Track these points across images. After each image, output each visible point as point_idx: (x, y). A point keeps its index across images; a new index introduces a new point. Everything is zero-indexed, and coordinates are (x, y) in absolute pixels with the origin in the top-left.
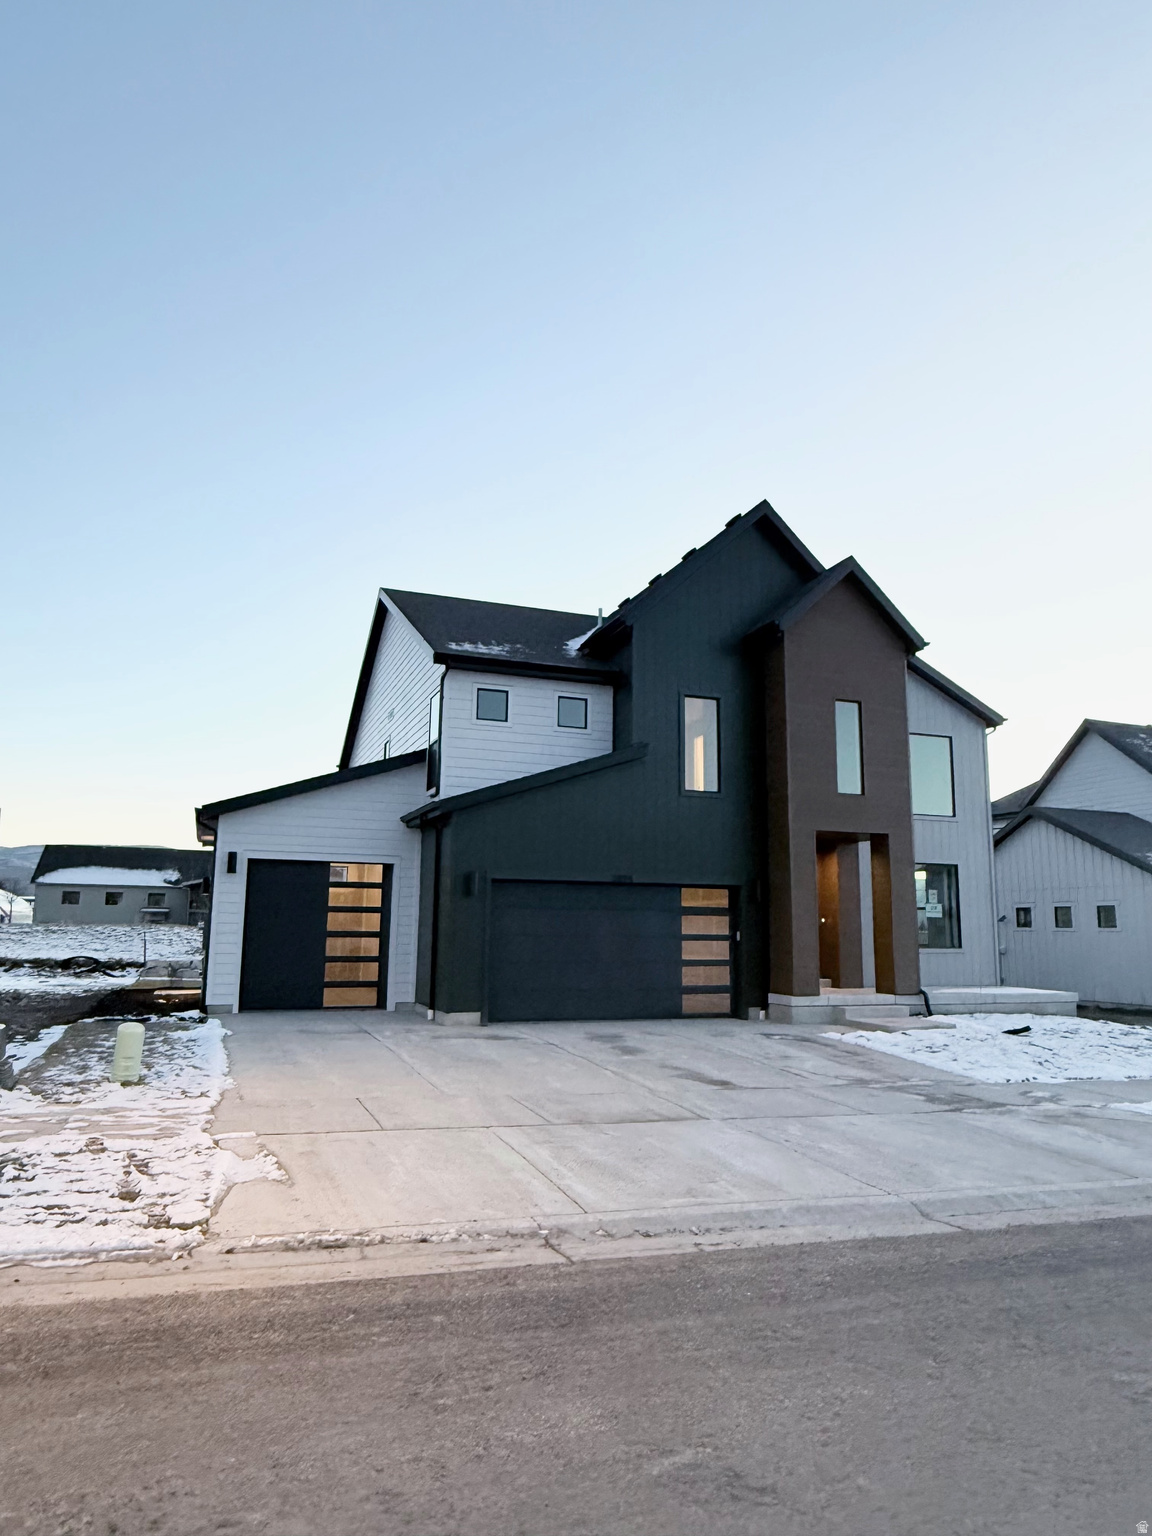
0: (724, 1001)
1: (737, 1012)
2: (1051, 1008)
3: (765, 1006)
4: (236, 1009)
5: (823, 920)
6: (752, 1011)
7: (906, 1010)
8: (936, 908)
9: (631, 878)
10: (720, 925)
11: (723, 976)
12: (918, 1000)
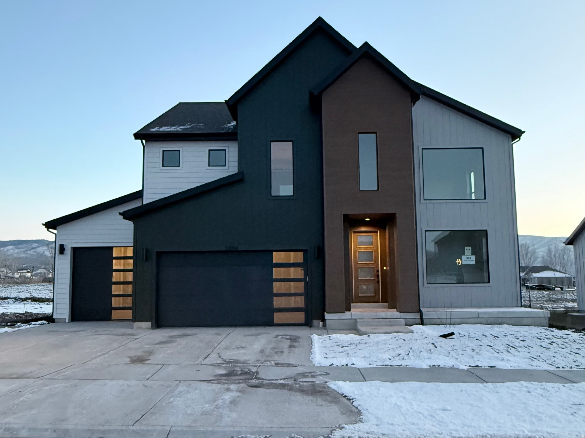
0: (300, 317)
1: (308, 324)
2: (525, 321)
3: (323, 320)
4: (67, 321)
5: (385, 268)
6: (315, 322)
7: (403, 321)
8: (470, 258)
9: (237, 247)
10: (297, 273)
11: (300, 302)
12: (417, 316)
